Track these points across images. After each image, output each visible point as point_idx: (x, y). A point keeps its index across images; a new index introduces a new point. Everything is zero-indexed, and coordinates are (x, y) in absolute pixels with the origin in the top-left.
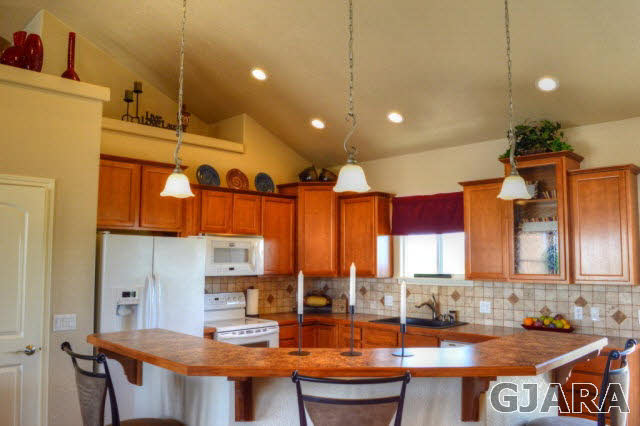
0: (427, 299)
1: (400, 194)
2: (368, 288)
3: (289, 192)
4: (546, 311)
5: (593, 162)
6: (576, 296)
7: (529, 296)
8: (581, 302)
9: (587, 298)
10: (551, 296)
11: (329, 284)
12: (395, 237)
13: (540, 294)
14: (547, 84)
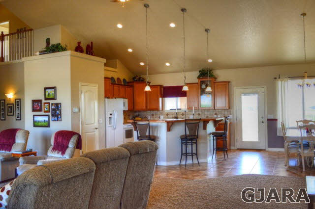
0: (174, 116)
1: (165, 86)
2: (154, 114)
3: (130, 84)
4: (207, 117)
5: (219, 79)
6: (214, 113)
7: (203, 113)
8: (216, 114)
9: (218, 113)
10: (209, 113)
11: (140, 113)
12: (164, 98)
13: (206, 113)
14: (210, 61)
